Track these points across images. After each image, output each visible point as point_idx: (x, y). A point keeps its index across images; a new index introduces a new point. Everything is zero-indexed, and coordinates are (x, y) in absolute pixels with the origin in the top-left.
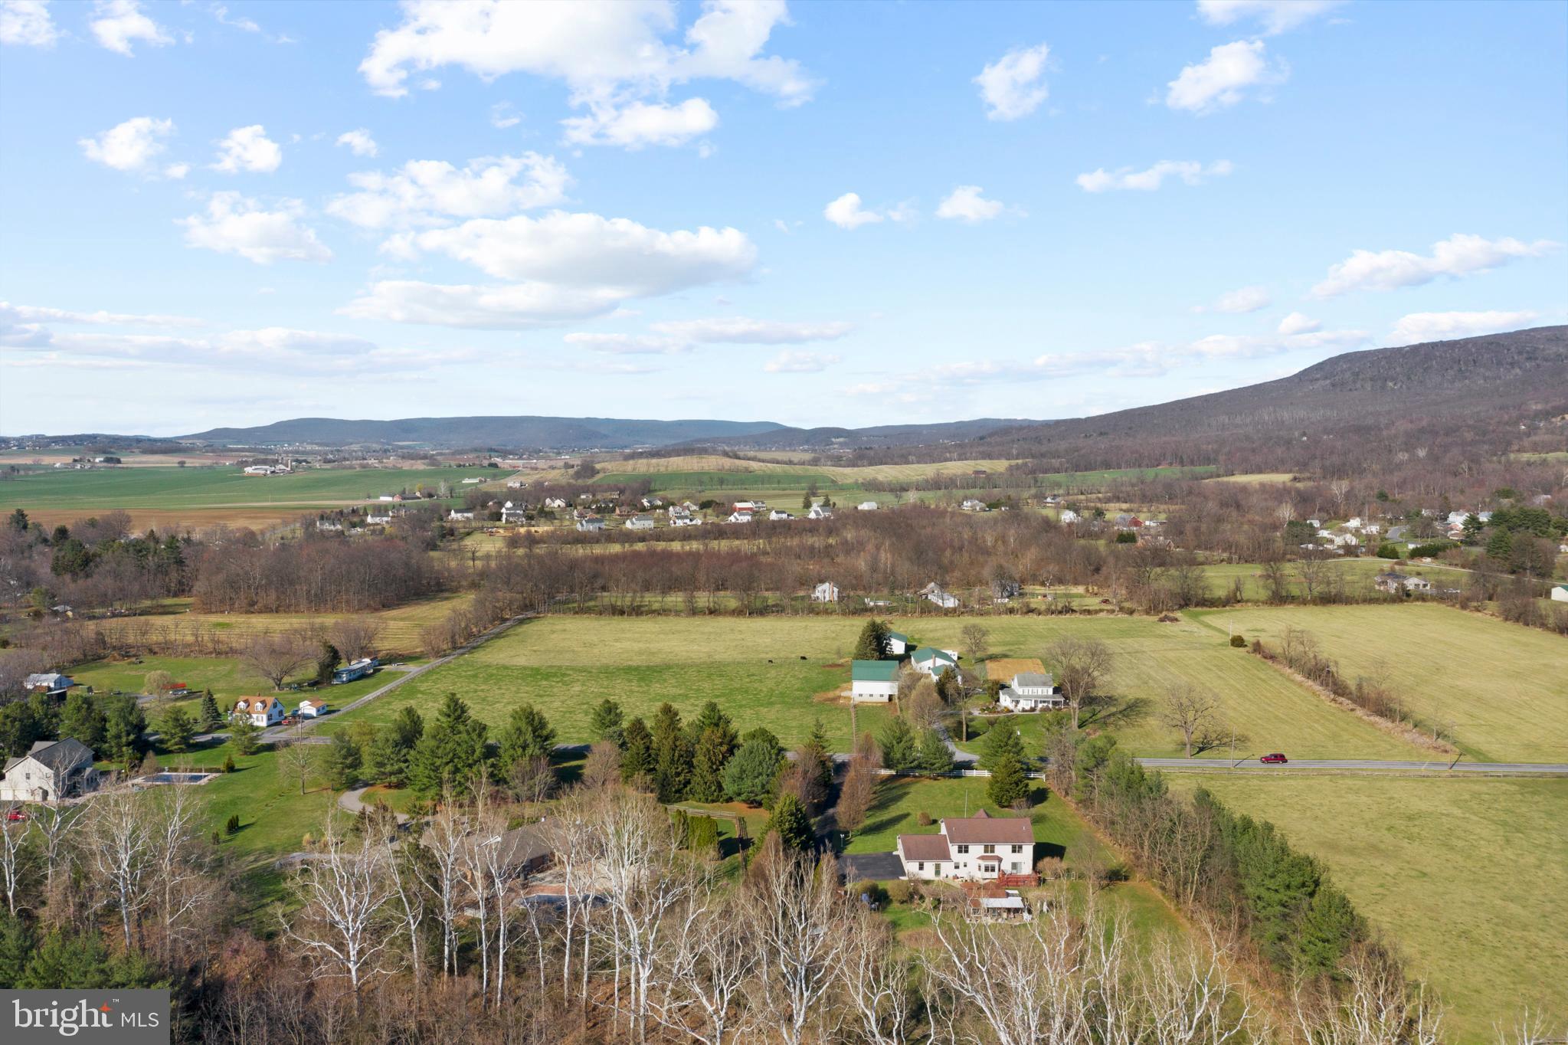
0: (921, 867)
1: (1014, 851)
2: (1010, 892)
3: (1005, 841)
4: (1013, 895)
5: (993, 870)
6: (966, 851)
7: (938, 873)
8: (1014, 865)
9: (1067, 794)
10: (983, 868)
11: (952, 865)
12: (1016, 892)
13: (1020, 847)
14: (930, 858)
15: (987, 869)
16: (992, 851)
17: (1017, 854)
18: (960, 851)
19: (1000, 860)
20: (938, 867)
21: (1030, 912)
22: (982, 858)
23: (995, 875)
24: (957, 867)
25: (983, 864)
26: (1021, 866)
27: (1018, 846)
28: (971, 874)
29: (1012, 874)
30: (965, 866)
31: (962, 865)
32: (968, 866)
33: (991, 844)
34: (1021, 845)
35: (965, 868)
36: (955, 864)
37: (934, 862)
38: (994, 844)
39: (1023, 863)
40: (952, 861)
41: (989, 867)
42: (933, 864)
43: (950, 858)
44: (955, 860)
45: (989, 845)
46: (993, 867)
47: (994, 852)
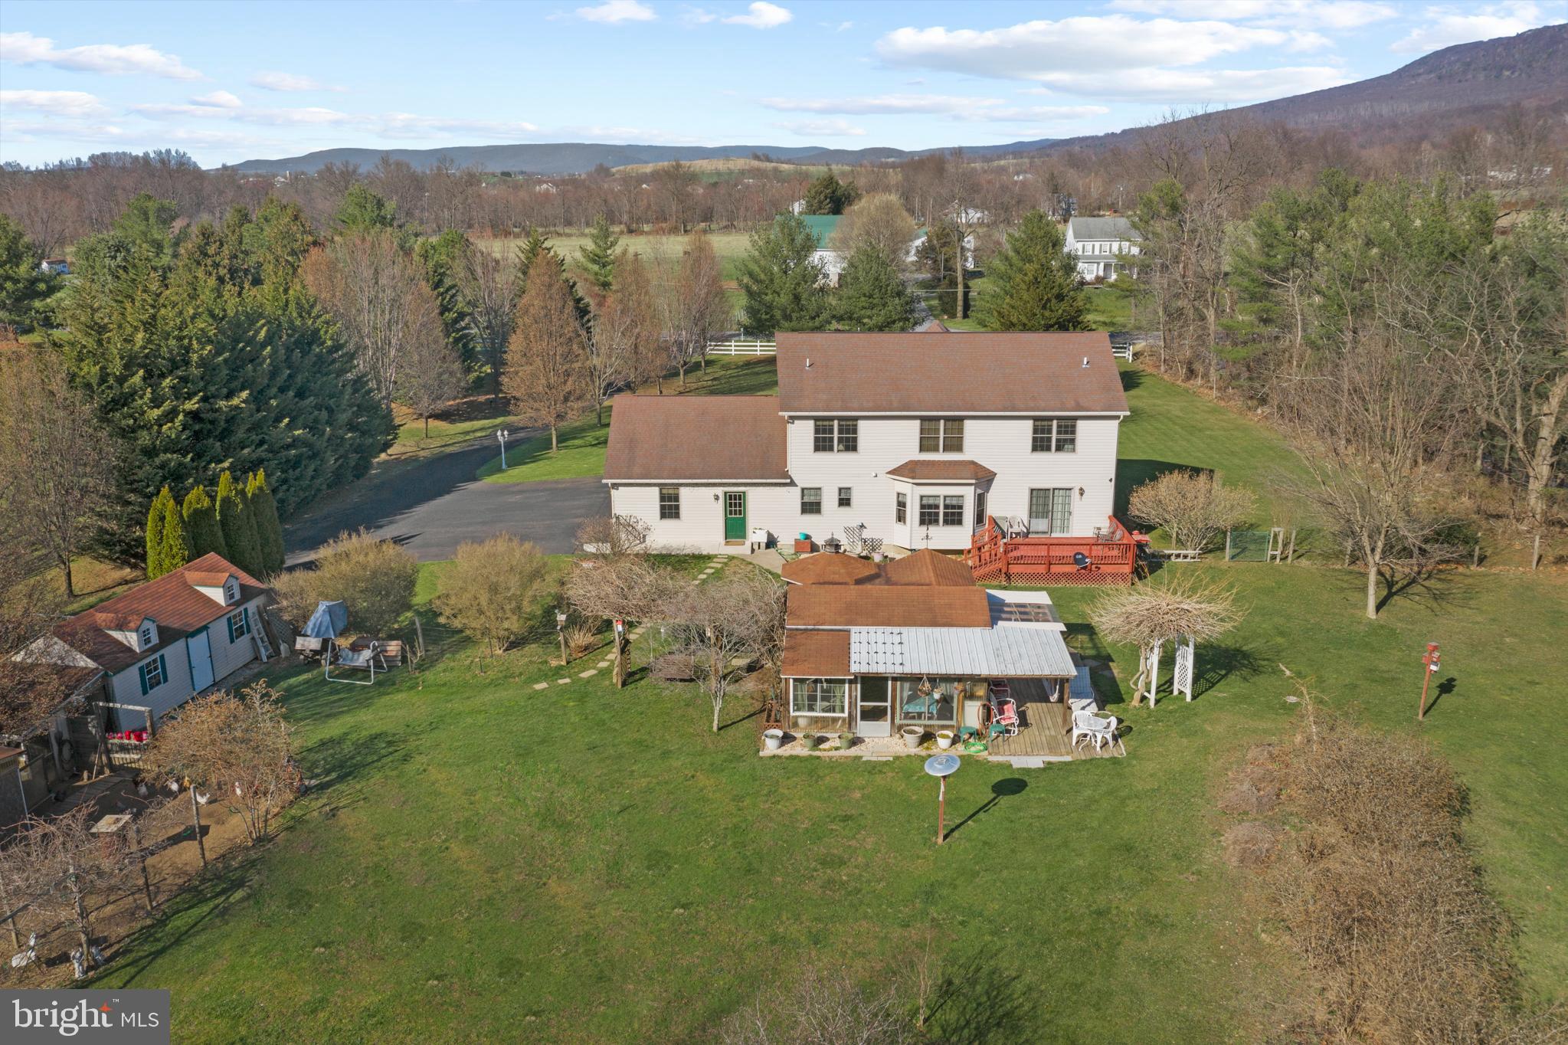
0: (670, 509)
1: (1040, 444)
2: (1010, 597)
3: (1004, 409)
4: (1025, 613)
5: (954, 517)
6: (850, 445)
7: (735, 527)
8: (1042, 500)
9: (1191, 373)
10: (913, 512)
11: (791, 498)
12: (1042, 598)
13: (1068, 428)
14: (703, 474)
15: (928, 517)
16: (956, 445)
17: (1051, 458)
18: (822, 444)
19: (984, 479)
20: (735, 506)
21: (1107, 694)
22: (908, 470)
23: (959, 537)
24: (811, 506)
25: (914, 494)
26: (1067, 504)
27: (1059, 426)
28: (866, 534)
29: (1028, 533)
30: (845, 502)
31: (829, 500)
32: (853, 501)
33: (947, 419)
34: (1069, 423)
35: (844, 509)
36: (803, 496)
37: (720, 491)
38: (961, 419)
39: (1076, 492)
40: (792, 484)
41: (937, 507)
42: (717, 498)
43: (786, 475)
44: (802, 481)
45: (942, 422)
46: (953, 507)
47: (959, 448)
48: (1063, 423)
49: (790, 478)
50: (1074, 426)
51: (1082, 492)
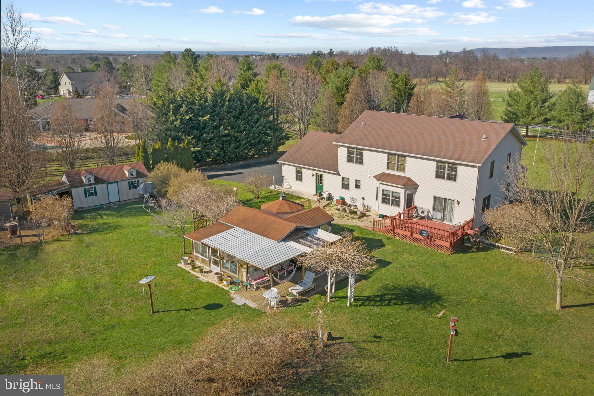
0: (299, 177)
1: (439, 175)
3: (423, 154)
5: (396, 202)
6: (360, 161)
7: (319, 188)
8: (439, 203)
10: (380, 196)
11: (338, 181)
13: (453, 168)
14: (312, 164)
15: (385, 200)
16: (401, 168)
17: (445, 183)
18: (350, 159)
19: (413, 187)
20: (319, 179)
22: (381, 177)
24: (345, 186)
25: (381, 188)
26: (452, 208)
27: (449, 167)
28: (365, 203)
29: (432, 218)
30: (358, 186)
31: (352, 184)
32: (361, 187)
33: (399, 156)
34: (454, 166)
35: (357, 190)
36: (343, 181)
37: (315, 173)
38: (405, 156)
39: (456, 203)
40: (338, 174)
41: (389, 196)
42: (313, 175)
43: (336, 170)
44: (343, 174)
45: (397, 156)
46: (396, 197)
47: (403, 170)
48: (451, 166)
49: (338, 172)
50: (456, 168)
51: (458, 203)
